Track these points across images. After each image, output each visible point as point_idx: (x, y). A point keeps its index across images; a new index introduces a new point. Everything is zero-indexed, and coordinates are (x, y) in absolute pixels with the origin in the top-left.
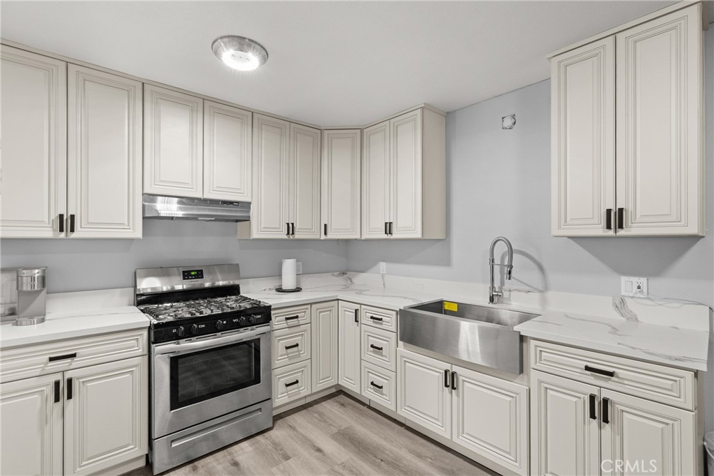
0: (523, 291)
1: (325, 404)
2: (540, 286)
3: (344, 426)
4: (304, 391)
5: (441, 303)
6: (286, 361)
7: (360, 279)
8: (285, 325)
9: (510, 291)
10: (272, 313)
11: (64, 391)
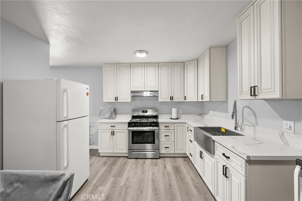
0: (248, 126)
1: (180, 159)
2: (254, 124)
3: (179, 165)
4: (171, 151)
5: (220, 128)
6: (165, 140)
7: (206, 117)
8: (165, 129)
9: (244, 125)
10: (160, 124)
11: (113, 133)
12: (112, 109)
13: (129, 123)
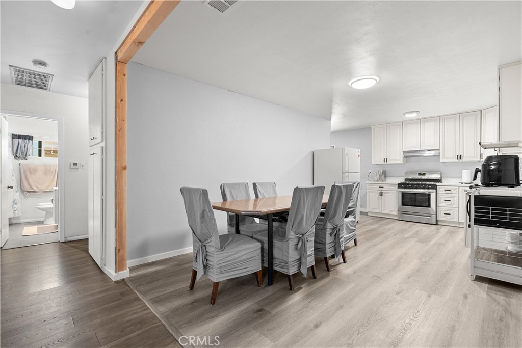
4: (454, 219)
6: (445, 205)
8: (444, 192)
10: (438, 187)
11: (381, 194)
12: (381, 171)
13: (399, 184)
